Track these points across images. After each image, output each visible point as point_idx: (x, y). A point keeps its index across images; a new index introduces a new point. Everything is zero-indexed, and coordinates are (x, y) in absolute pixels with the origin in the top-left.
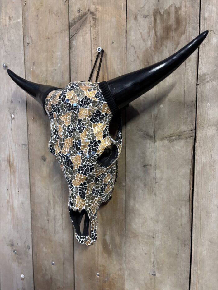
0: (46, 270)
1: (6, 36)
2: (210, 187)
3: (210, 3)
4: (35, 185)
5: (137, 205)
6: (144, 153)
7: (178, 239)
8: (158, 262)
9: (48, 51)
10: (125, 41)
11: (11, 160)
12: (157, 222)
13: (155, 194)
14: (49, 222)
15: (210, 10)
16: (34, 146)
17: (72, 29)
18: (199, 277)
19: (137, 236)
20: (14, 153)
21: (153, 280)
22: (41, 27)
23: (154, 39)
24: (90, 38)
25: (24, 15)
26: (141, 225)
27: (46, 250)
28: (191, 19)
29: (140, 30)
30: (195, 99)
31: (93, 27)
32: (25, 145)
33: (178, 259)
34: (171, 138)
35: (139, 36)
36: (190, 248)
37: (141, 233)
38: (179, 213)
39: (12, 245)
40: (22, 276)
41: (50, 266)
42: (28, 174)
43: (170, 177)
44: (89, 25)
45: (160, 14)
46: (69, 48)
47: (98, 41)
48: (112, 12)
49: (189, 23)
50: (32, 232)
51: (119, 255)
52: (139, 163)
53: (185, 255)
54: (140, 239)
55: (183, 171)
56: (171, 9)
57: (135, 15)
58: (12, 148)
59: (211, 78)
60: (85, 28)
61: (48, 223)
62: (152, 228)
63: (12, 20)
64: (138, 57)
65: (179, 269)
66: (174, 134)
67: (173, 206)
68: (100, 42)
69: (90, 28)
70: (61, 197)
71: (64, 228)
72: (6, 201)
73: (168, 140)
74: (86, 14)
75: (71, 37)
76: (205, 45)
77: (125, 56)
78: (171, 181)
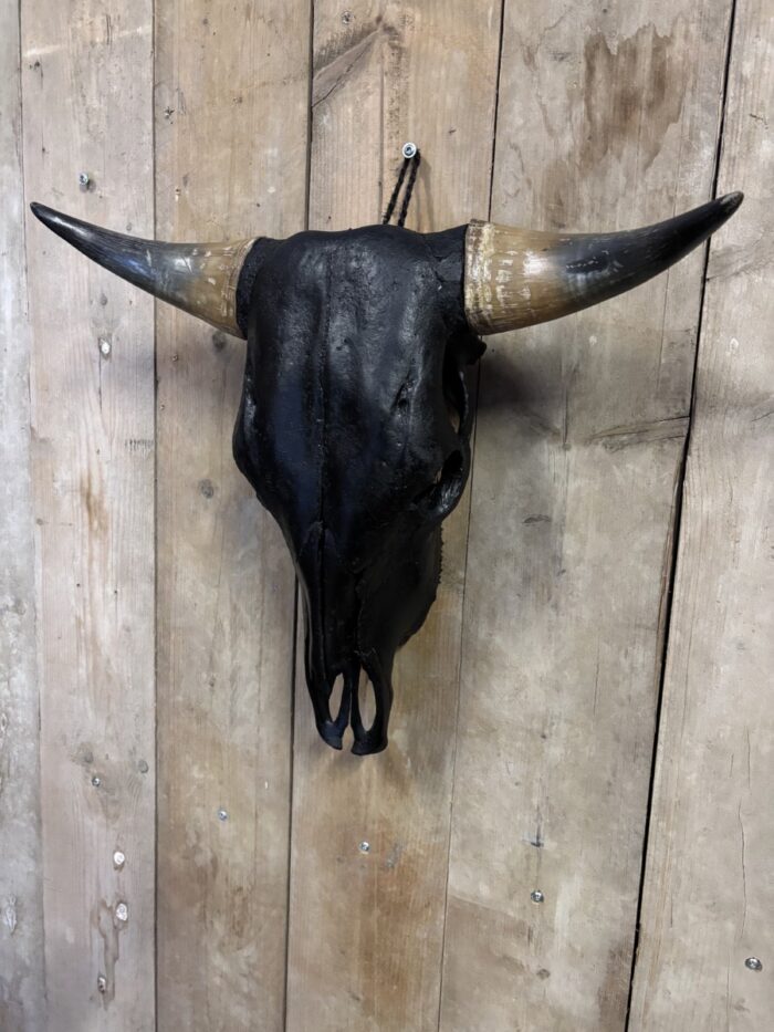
0: (199, 837)
1: (94, 80)
2: (720, 586)
3: (761, 34)
4: (173, 571)
5: (498, 639)
6: (529, 482)
7: (617, 739)
8: (551, 808)
9: (237, 141)
10: (490, 128)
11: (95, 491)
12: (558, 689)
13: (556, 607)
14: (216, 687)
15: (760, 55)
16: (174, 448)
17: (320, 75)
18: (671, 848)
19: (494, 730)
20: (105, 467)
21: (534, 861)
22: (216, 61)
23: (584, 129)
24: (378, 111)
25: (159, 16)
26: (506, 698)
27: (202, 776)
28: (702, 75)
29: (541, 97)
30: (696, 324)
31: (392, 75)
32: (143, 442)
33: (611, 797)
34: (616, 439)
35: (538, 115)
36: (650, 765)
37: (507, 723)
38: (625, 663)
39: (88, 760)
40: (119, 858)
41: (211, 823)
42: (152, 537)
43: (606, 556)
44: (379, 67)
45: (608, 51)
46: (306, 136)
47: (406, 121)
48: (457, 33)
49: (693, 91)
50: (157, 721)
51: (435, 788)
52: (514, 511)
53: (634, 786)
54: (503, 739)
55: (646, 538)
56: (640, 38)
57: (528, 48)
58: (98, 452)
59: (749, 262)
60: (364, 78)
61: (212, 691)
62: (542, 709)
63: (117, 28)
64: (529, 182)
65: (615, 827)
66: (624, 426)
67: (608, 642)
68: (411, 125)
69: (379, 79)
70: (260, 611)
71: (262, 708)
72: (73, 621)
73: (605, 445)
74: (369, 33)
75: (314, 102)
76: (737, 160)
77: (489, 177)
78: (607, 568)
